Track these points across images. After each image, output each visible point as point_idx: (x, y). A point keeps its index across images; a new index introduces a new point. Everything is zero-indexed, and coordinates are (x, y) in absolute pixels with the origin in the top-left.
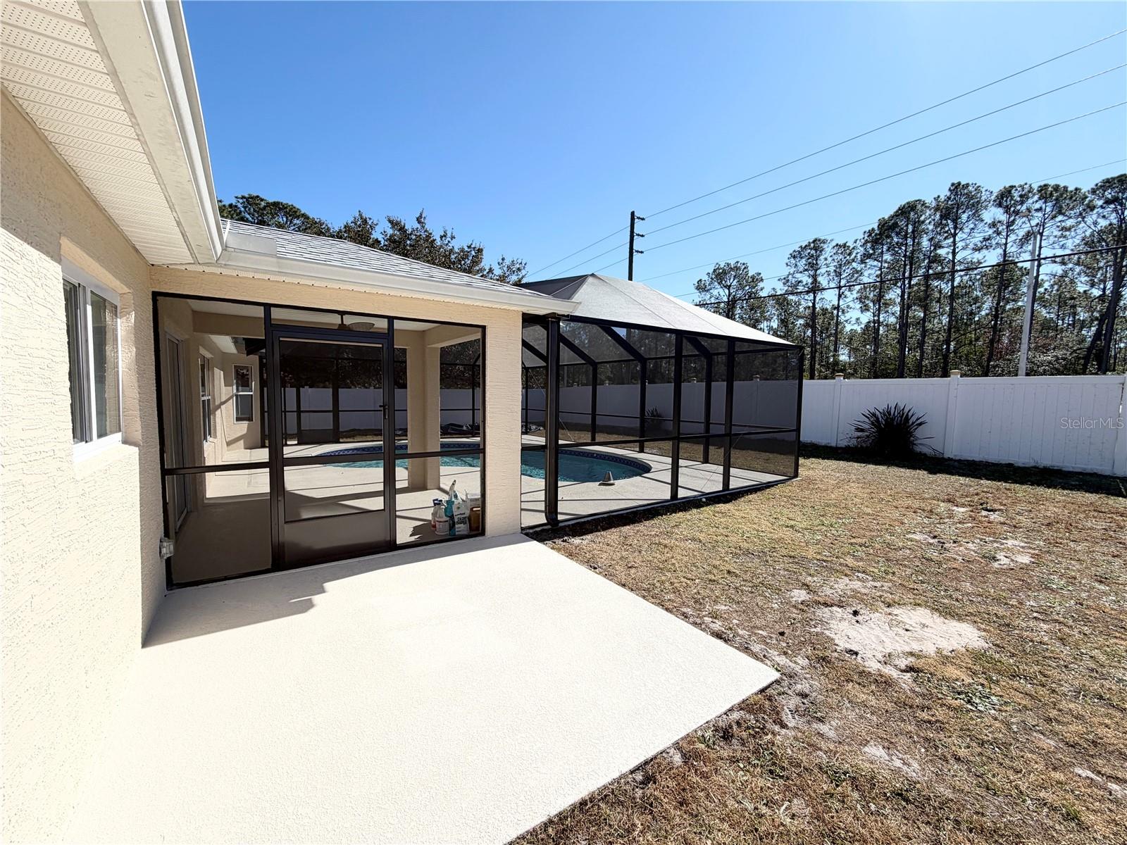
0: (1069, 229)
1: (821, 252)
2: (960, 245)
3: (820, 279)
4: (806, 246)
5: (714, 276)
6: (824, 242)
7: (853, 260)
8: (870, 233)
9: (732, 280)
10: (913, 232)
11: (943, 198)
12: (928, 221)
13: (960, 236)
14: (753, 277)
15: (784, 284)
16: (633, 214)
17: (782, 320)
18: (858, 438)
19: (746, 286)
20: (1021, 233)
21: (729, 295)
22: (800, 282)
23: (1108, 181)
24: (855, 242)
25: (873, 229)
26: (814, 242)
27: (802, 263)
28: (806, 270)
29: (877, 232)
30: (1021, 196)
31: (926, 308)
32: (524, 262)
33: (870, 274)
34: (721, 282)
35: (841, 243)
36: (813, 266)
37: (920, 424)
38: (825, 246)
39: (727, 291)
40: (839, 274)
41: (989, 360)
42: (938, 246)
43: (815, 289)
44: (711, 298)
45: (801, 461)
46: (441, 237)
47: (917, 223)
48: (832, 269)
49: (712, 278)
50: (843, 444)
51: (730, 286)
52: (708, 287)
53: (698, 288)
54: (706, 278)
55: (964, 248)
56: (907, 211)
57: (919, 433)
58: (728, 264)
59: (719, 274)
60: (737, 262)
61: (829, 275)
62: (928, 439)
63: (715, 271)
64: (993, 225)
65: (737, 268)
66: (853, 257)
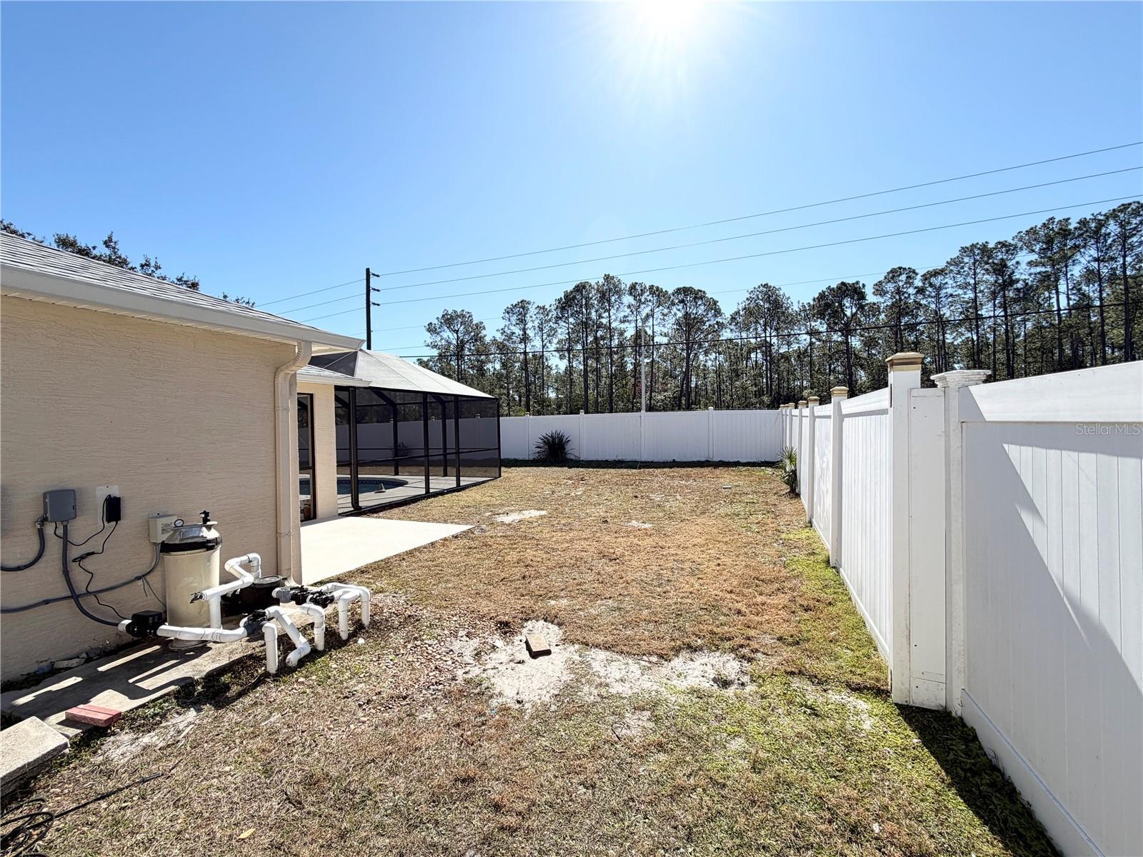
0: (666, 315)
1: (527, 310)
2: (613, 317)
3: (528, 332)
4: (516, 305)
5: (443, 321)
6: (529, 303)
7: (550, 320)
8: (560, 300)
9: (459, 326)
10: (586, 304)
11: (600, 284)
12: (594, 298)
13: (613, 311)
14: (477, 325)
15: (502, 334)
16: (368, 270)
17: (503, 363)
18: (538, 452)
19: (471, 332)
20: (644, 315)
21: (458, 339)
22: (514, 333)
23: (679, 289)
24: (550, 306)
25: (561, 298)
26: (522, 301)
27: (514, 318)
28: (517, 324)
29: (564, 300)
30: (642, 290)
31: (598, 360)
32: (251, 302)
33: (562, 333)
34: (450, 326)
35: (541, 305)
36: (522, 321)
37: (568, 441)
38: (530, 307)
39: (455, 335)
40: (541, 330)
41: (634, 399)
42: (600, 317)
43: (525, 339)
44: (441, 340)
45: (503, 469)
46: (142, 266)
47: (588, 299)
48: (536, 324)
49: (441, 323)
50: (531, 458)
51: (458, 331)
52: (439, 330)
53: (429, 330)
54: (436, 322)
55: (615, 320)
56: (580, 288)
57: (568, 447)
58: (455, 312)
59: (448, 319)
60: (463, 311)
61: (535, 329)
62: (573, 450)
63: (443, 316)
64: (629, 307)
65: (464, 316)
66: (549, 317)
